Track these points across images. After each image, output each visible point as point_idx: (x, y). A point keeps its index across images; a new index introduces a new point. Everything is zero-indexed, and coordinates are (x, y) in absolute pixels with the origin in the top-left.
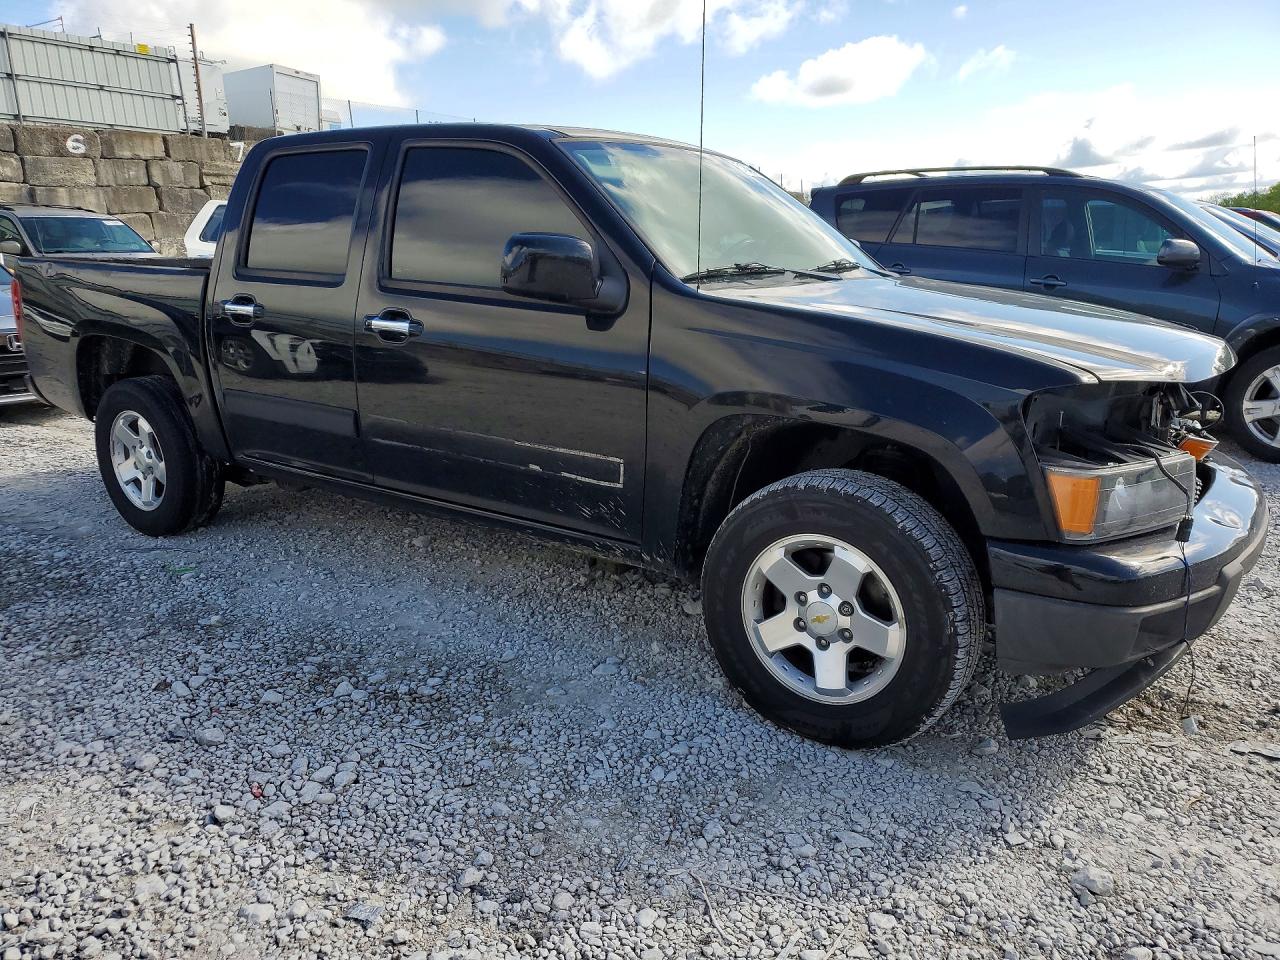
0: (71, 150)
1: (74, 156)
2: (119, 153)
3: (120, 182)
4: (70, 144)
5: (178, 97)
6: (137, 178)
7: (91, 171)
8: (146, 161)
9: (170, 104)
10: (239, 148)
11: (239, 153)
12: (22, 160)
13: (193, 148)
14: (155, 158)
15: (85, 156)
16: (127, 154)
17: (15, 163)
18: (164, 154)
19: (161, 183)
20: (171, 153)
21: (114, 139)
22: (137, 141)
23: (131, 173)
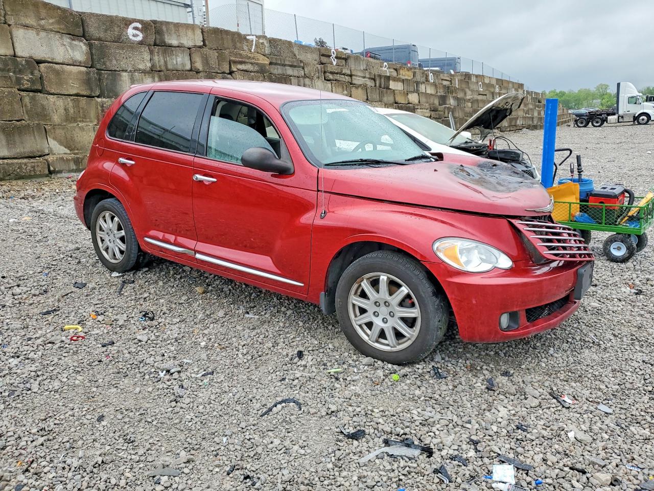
0: (131, 37)
1: (133, 43)
2: (168, 41)
3: (170, 67)
4: (130, 31)
5: (187, 6)
6: (183, 65)
7: (147, 56)
8: (189, 49)
9: (182, 10)
10: (252, 41)
11: (252, 45)
12: (90, 46)
13: (222, 39)
14: (195, 46)
15: (141, 43)
16: (174, 42)
17: (84, 47)
18: (202, 43)
19: (201, 69)
20: (207, 42)
21: (164, 28)
22: (182, 31)
23: (179, 59)
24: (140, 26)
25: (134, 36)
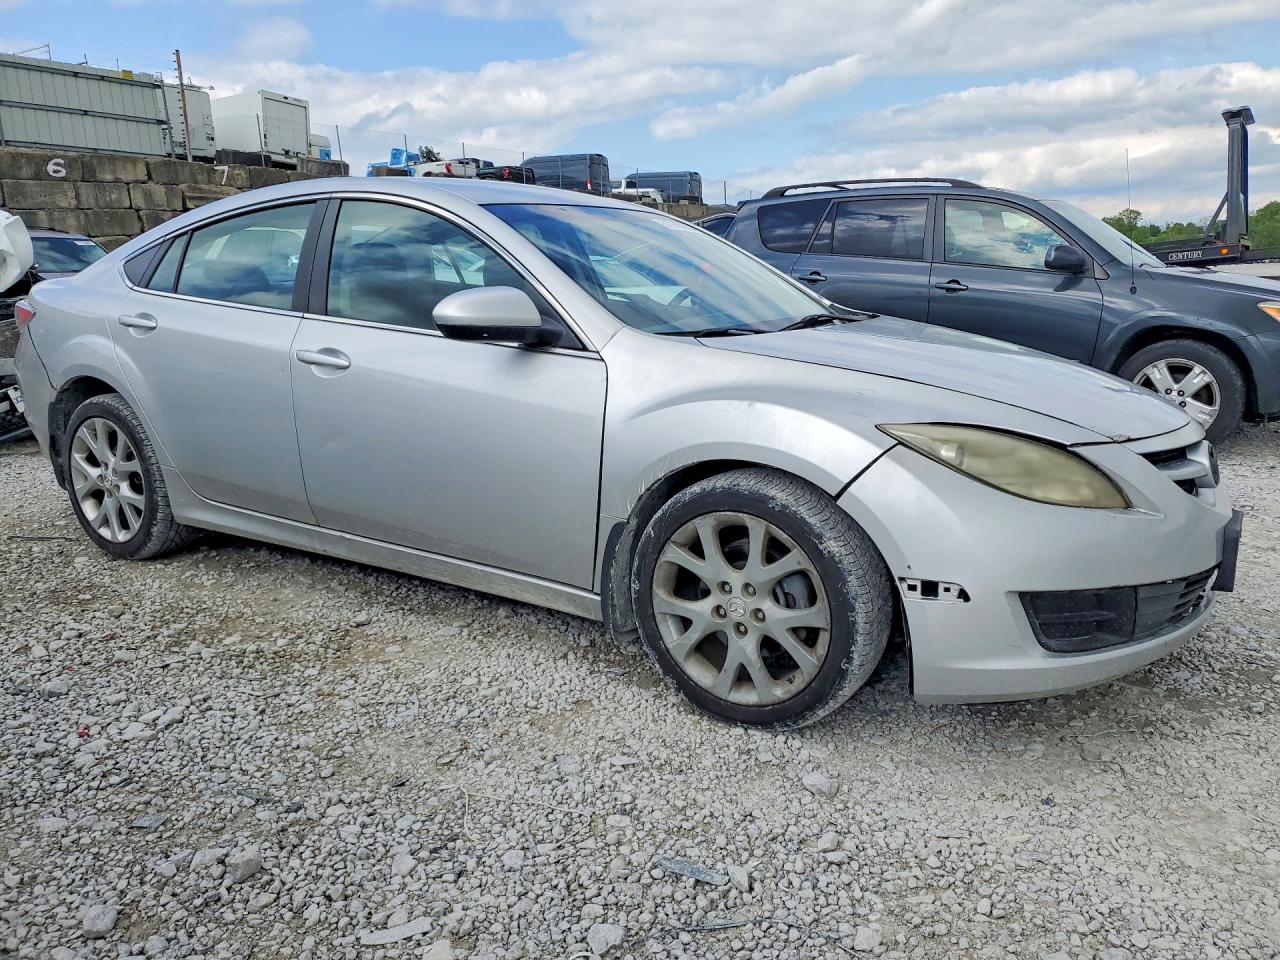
0: (51, 173)
1: (55, 179)
2: (100, 176)
3: (101, 204)
4: (51, 168)
5: (161, 122)
6: (119, 200)
7: (71, 194)
8: (128, 184)
9: (156, 129)
10: (224, 172)
11: (222, 176)
13: (177, 173)
14: (137, 182)
15: (65, 179)
16: (109, 177)
18: (146, 178)
19: (143, 206)
20: (154, 176)
21: (95, 162)
22: (119, 165)
23: (114, 196)
24: (62, 162)
25: (55, 172)
